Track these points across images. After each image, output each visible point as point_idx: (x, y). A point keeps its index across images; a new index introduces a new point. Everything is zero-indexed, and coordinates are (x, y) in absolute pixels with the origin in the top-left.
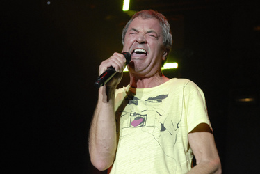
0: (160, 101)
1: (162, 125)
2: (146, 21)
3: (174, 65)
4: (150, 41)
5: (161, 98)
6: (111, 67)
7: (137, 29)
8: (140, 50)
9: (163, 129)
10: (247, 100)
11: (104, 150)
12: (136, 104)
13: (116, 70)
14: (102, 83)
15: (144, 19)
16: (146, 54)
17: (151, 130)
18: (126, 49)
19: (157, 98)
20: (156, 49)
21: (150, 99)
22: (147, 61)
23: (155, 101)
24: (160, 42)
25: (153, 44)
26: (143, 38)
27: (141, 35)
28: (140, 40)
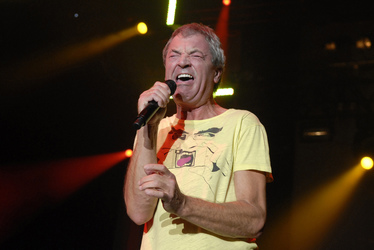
0: (212, 136)
1: (215, 164)
2: (188, 39)
3: (229, 92)
4: (195, 63)
5: (214, 131)
6: (153, 101)
7: (177, 50)
8: (184, 76)
9: (216, 168)
10: (318, 134)
11: (143, 202)
12: (184, 139)
13: (160, 104)
14: (143, 122)
15: (185, 37)
16: (193, 79)
17: (200, 171)
18: (169, 76)
19: (209, 130)
20: (204, 72)
21: (201, 133)
22: (195, 87)
23: (207, 134)
24: (208, 63)
25: (200, 66)
26: (185, 60)
27: (183, 57)
28: (182, 63)
